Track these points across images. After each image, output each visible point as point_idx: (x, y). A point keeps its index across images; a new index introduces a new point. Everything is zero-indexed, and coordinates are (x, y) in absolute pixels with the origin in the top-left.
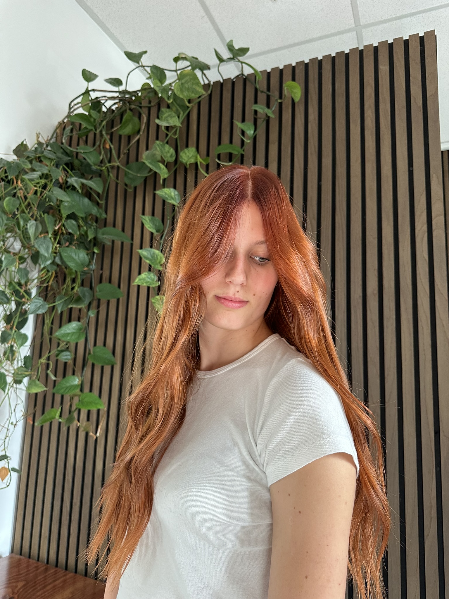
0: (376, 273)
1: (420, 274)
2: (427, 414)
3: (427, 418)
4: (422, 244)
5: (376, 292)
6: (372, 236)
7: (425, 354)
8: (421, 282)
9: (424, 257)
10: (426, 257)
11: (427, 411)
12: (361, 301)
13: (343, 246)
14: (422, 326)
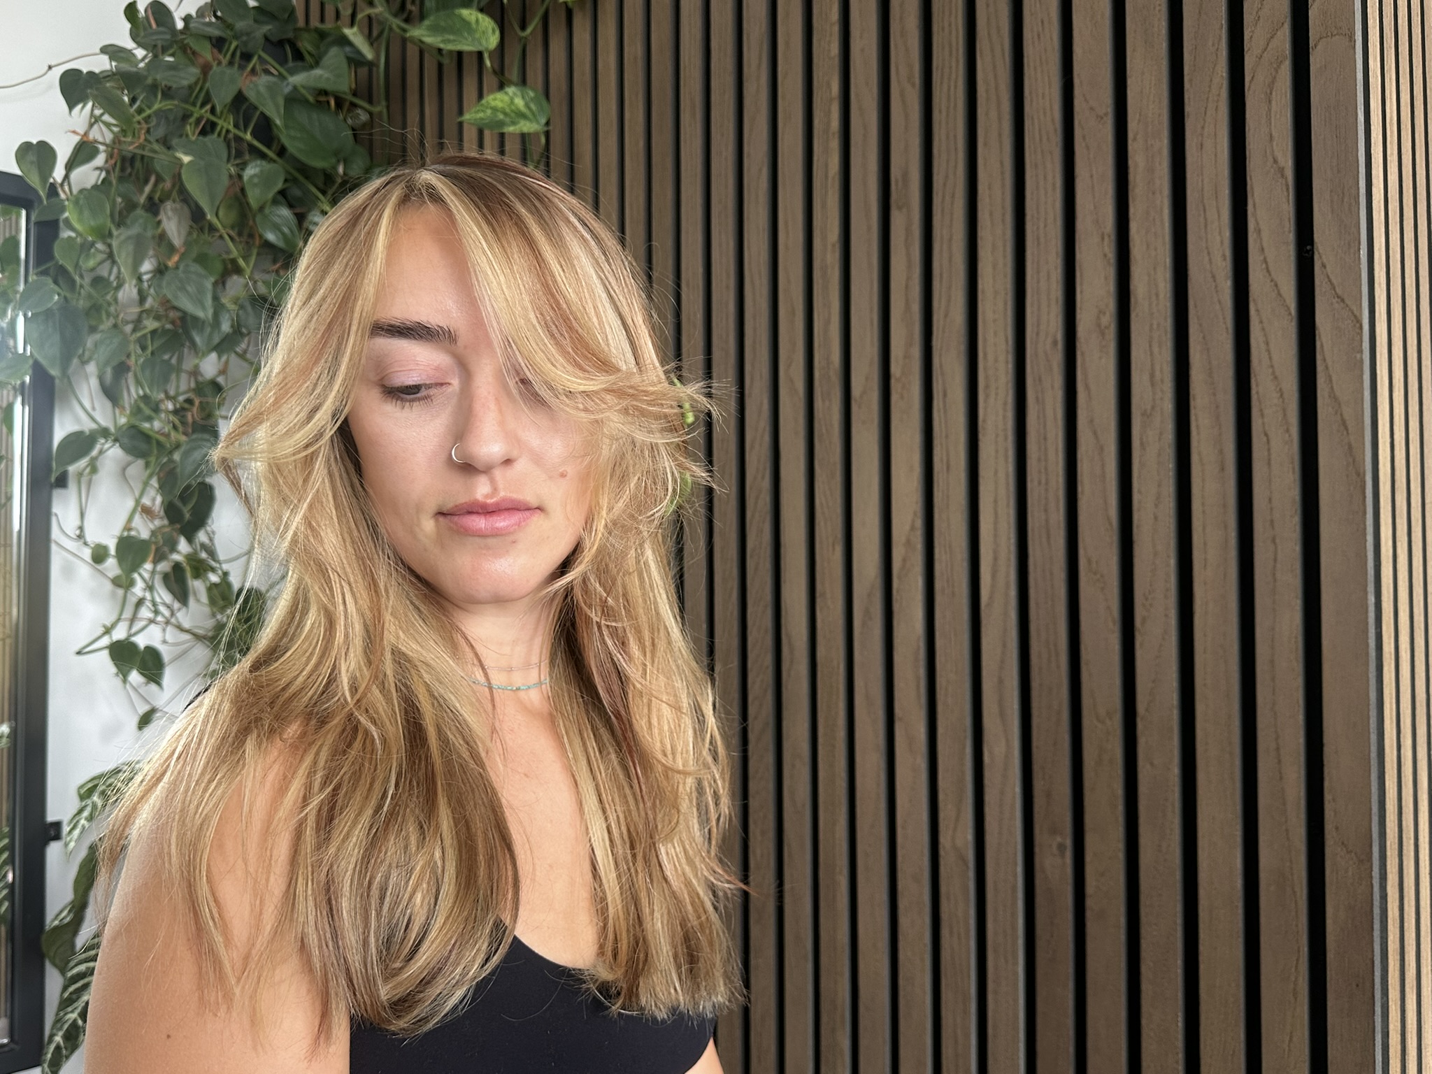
0: (1110, 249)
1: (1259, 231)
2: (1279, 762)
3: (1281, 778)
4: (1270, 110)
5: (1109, 319)
6: (1092, 109)
7: (1274, 540)
8: (1265, 261)
9: (1275, 161)
10: (1287, 161)
11: (1278, 749)
12: (1058, 358)
13: (1002, 163)
14: (1266, 435)
